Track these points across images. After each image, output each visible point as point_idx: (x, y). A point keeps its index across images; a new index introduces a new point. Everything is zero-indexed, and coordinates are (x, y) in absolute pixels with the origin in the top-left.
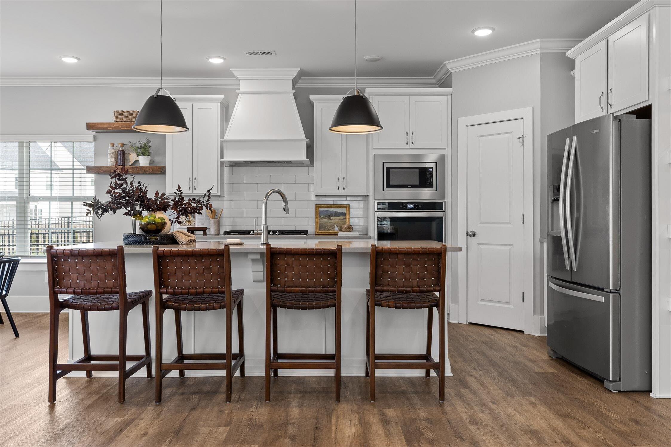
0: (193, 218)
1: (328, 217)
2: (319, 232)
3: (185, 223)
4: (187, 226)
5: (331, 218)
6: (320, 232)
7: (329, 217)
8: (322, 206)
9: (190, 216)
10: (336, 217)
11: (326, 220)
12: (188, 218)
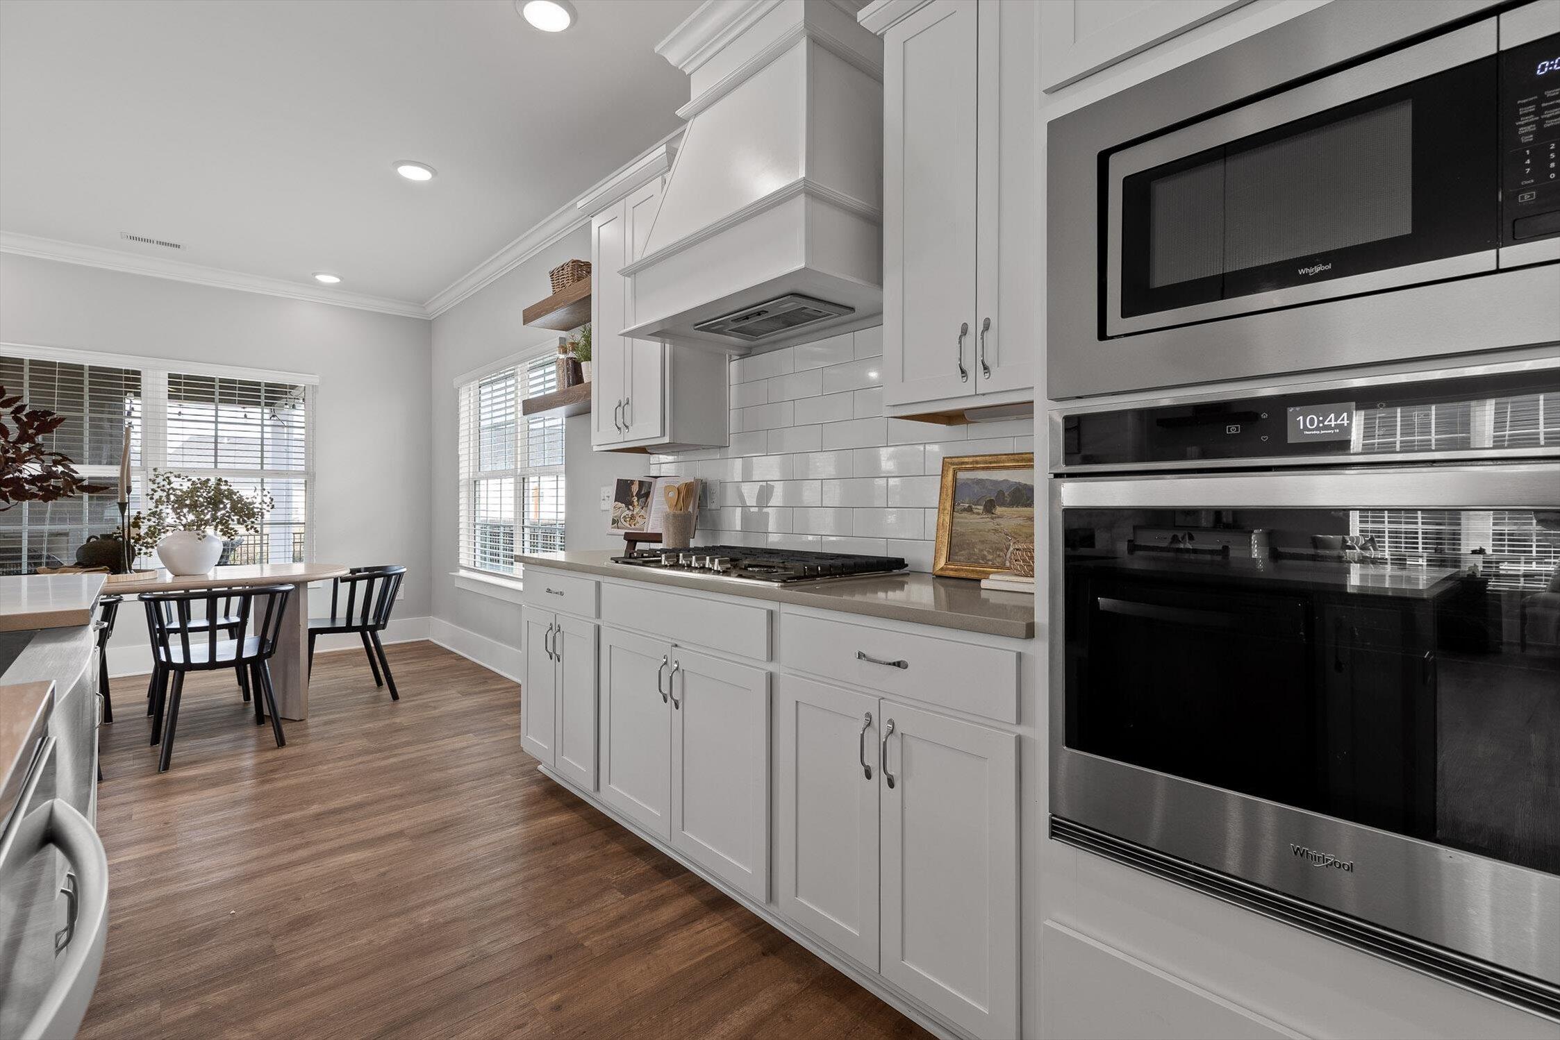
0: (642, 508)
1: (985, 506)
2: (947, 569)
3: (622, 520)
4: (627, 528)
5: (999, 510)
6: (952, 570)
7: (989, 507)
8: (967, 463)
9: (636, 503)
10: (1015, 509)
11: (976, 521)
12: (630, 507)
